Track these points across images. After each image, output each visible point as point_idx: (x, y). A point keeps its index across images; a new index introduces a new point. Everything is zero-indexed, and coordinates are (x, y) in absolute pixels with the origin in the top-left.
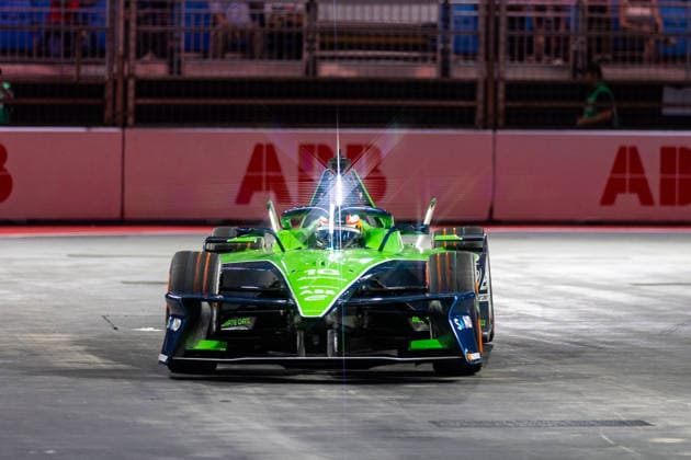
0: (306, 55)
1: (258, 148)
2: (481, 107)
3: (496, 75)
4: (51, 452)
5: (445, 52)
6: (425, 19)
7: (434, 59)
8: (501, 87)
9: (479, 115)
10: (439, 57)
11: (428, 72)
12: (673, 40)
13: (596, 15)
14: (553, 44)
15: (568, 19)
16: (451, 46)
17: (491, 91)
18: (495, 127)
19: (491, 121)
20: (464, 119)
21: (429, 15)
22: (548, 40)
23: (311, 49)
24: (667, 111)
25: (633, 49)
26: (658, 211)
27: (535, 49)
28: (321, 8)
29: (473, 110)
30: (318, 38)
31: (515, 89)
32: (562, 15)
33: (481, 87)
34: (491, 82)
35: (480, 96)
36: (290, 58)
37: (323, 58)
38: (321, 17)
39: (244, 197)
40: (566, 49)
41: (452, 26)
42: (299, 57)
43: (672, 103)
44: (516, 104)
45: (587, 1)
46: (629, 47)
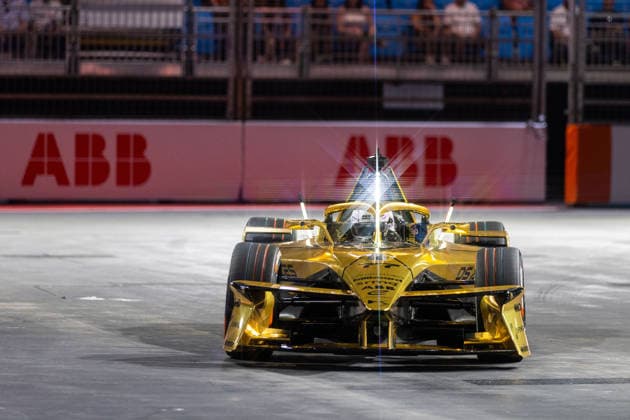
0: (68, 55)
1: (41, 137)
2: (231, 101)
3: (244, 73)
4: (179, 410)
5: (189, 53)
6: (171, 24)
7: (179, 59)
8: (249, 84)
9: (230, 109)
10: (184, 58)
11: (173, 70)
12: (385, 43)
13: (319, 21)
14: (282, 46)
15: (294, 25)
16: (194, 48)
17: (240, 87)
18: (244, 119)
19: (240, 114)
20: (216, 112)
21: (175, 20)
22: (278, 43)
23: (73, 50)
24: (387, 105)
25: (350, 51)
27: (267, 50)
28: (82, 14)
29: (224, 105)
30: (79, 39)
32: (289, 21)
33: (231, 85)
34: (240, 79)
35: (231, 92)
36: (55, 58)
37: (83, 58)
38: (82, 22)
39: (28, 180)
40: (294, 50)
41: (196, 31)
42: (62, 57)
43: (391, 98)
44: (261, 99)
45: (311, 10)
46: (347, 49)
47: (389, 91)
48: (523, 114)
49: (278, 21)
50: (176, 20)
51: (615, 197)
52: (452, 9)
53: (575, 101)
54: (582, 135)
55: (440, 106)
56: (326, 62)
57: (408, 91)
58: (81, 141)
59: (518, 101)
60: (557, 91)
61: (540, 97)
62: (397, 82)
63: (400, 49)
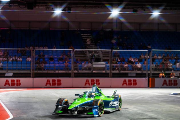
0: (92, 70)
1: (87, 80)
5: (106, 70)
11: (104, 72)
18: (111, 77)
20: (108, 77)
24: (129, 76)
26: (128, 86)
30: (93, 68)
31: (113, 74)
34: (111, 73)
38: (93, 66)
39: (85, 85)
41: (107, 67)
42: (91, 70)
43: (129, 75)
44: (113, 75)
45: (121, 65)
46: (125, 69)
47: (129, 74)
48: (145, 77)
49: (117, 66)
50: (104, 66)
51: (155, 87)
52: (137, 64)
53: (151, 75)
54: (151, 79)
55: (135, 76)
56: (122, 71)
57: (131, 74)
58: (92, 80)
59: (144, 75)
60: (149, 74)
61: (147, 75)
62: (130, 73)
63: (131, 69)
